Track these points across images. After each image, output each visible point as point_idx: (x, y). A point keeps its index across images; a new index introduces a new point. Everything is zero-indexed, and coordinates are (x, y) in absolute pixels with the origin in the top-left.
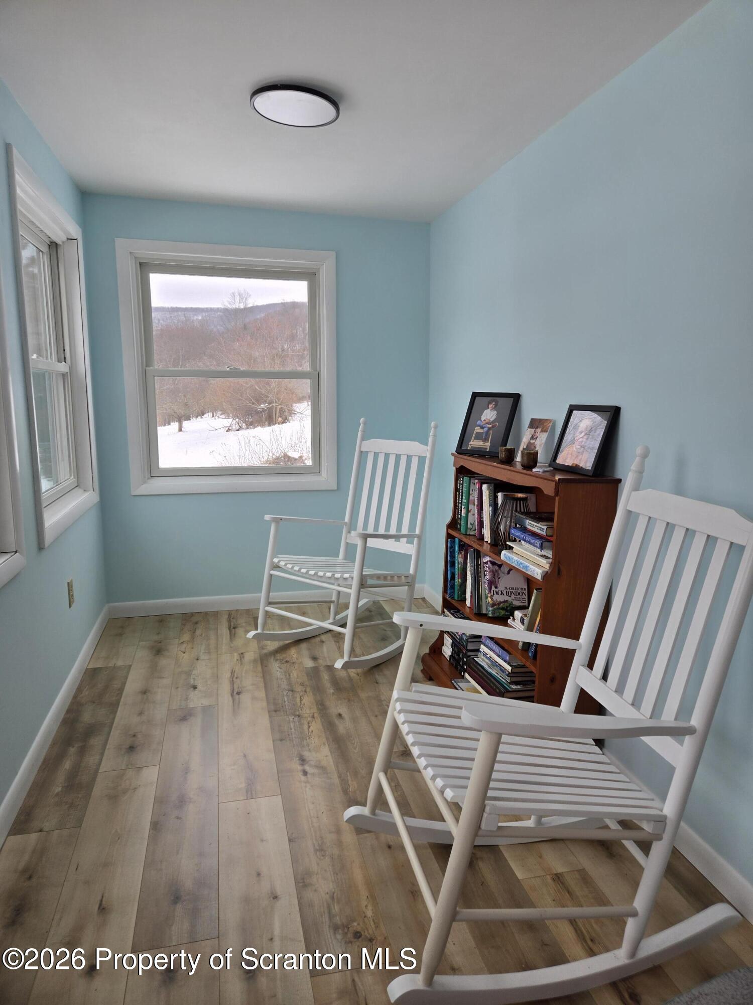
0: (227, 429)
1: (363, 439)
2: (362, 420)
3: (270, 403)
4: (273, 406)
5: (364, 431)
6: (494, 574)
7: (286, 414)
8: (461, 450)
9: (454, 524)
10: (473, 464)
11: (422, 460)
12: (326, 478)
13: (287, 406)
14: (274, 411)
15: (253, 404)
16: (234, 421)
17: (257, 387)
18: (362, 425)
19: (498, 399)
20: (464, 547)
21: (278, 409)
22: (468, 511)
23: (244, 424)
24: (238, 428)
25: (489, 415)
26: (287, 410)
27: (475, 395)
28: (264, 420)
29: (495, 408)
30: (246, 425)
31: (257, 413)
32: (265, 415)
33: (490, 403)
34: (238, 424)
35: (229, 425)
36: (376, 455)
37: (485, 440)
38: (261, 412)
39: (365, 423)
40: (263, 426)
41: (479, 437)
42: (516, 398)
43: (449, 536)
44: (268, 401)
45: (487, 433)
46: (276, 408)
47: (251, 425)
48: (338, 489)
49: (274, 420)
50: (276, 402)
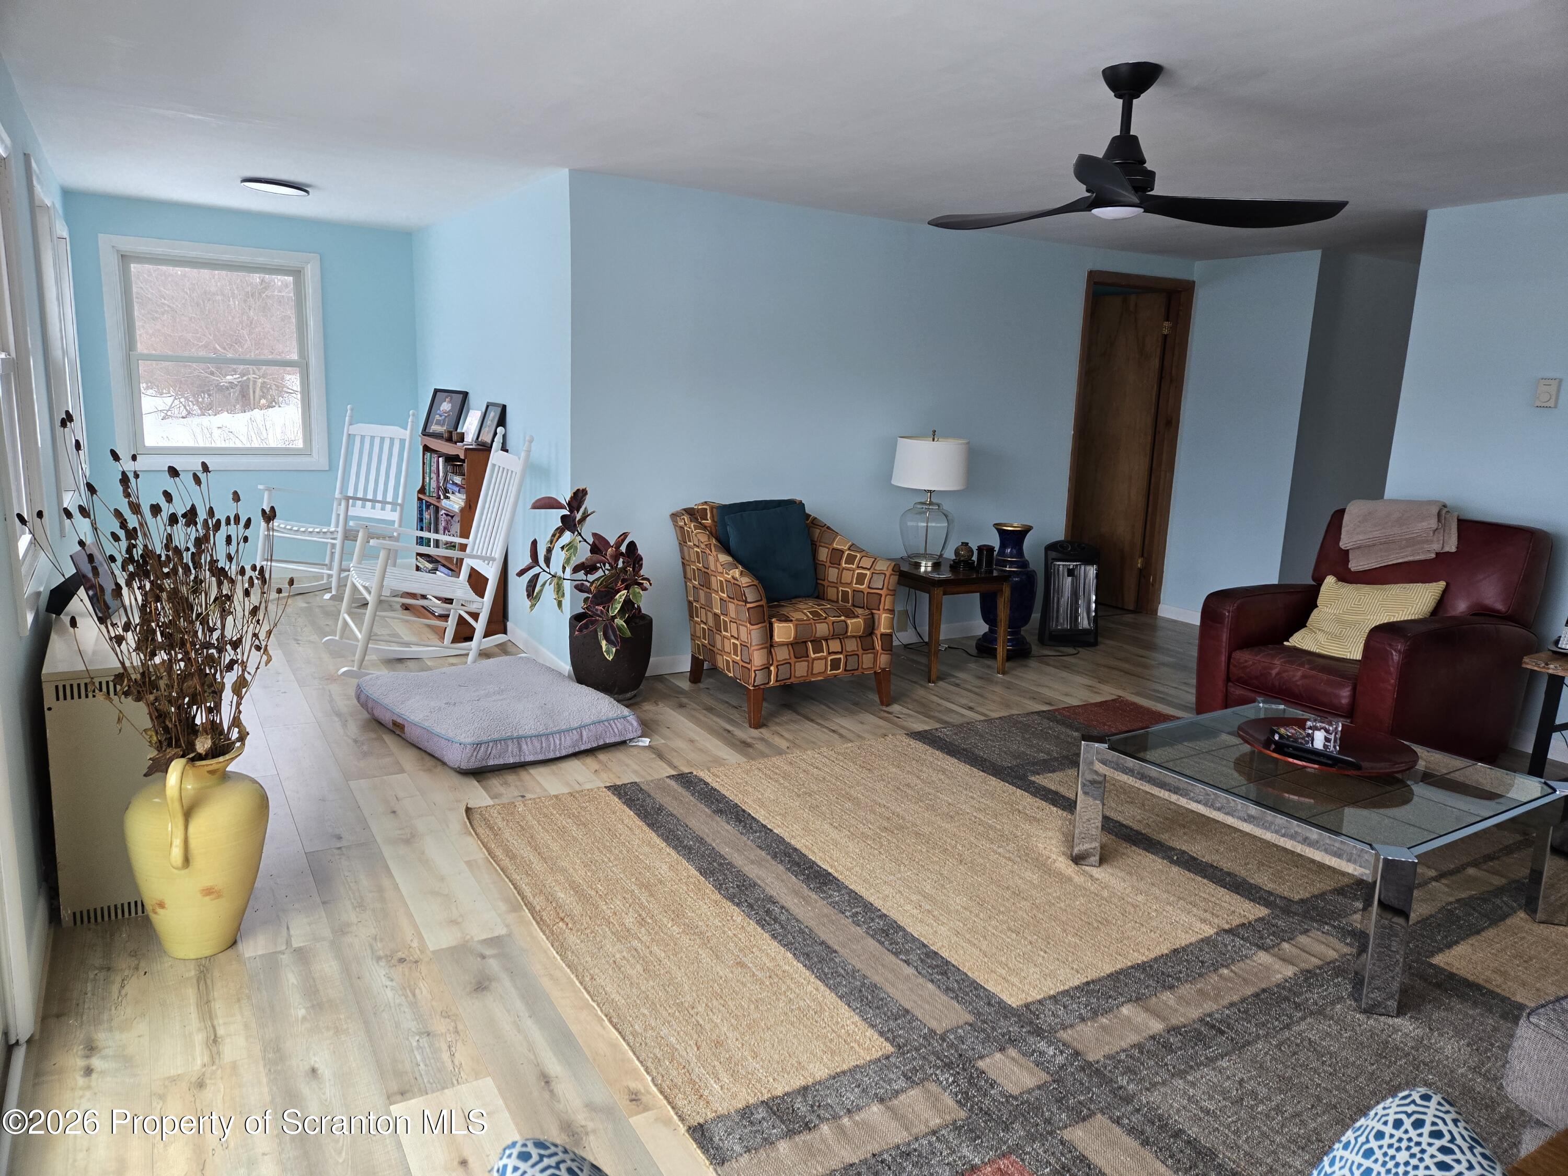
0: (163, 415)
1: (351, 424)
2: (349, 407)
3: (243, 375)
4: (248, 379)
5: (351, 417)
6: (447, 522)
7: (273, 392)
8: (425, 433)
9: (422, 491)
10: (434, 444)
11: (402, 441)
12: (318, 459)
13: (273, 379)
14: (251, 387)
15: (212, 373)
16: (177, 402)
17: (218, 347)
18: (349, 412)
19: (453, 395)
20: (428, 505)
21: (259, 384)
22: (430, 479)
23: (195, 407)
24: (184, 413)
25: (446, 406)
26: (274, 387)
27: (436, 391)
28: (233, 401)
29: (450, 402)
30: (200, 409)
31: (220, 389)
32: (234, 393)
33: (447, 397)
34: (185, 407)
35: (167, 408)
36: (363, 437)
37: (442, 425)
38: (227, 388)
39: (352, 410)
40: (231, 411)
41: (438, 423)
42: (465, 395)
43: (420, 499)
44: (239, 371)
45: (444, 420)
46: (255, 383)
47: (206, 409)
48: (330, 469)
49: (252, 402)
50: (254, 373)
